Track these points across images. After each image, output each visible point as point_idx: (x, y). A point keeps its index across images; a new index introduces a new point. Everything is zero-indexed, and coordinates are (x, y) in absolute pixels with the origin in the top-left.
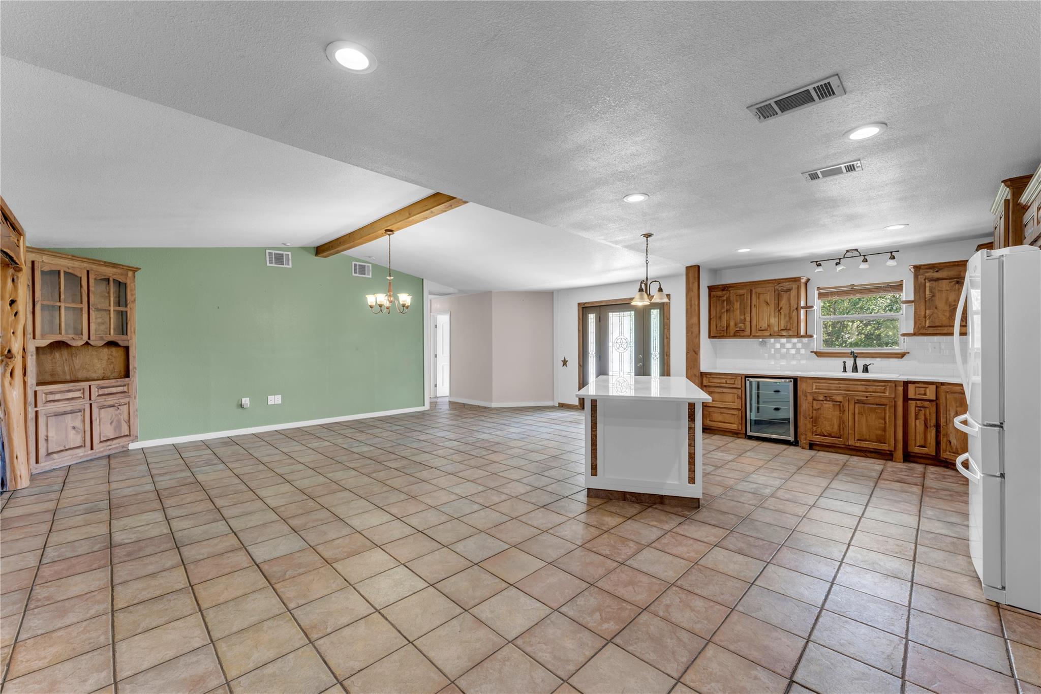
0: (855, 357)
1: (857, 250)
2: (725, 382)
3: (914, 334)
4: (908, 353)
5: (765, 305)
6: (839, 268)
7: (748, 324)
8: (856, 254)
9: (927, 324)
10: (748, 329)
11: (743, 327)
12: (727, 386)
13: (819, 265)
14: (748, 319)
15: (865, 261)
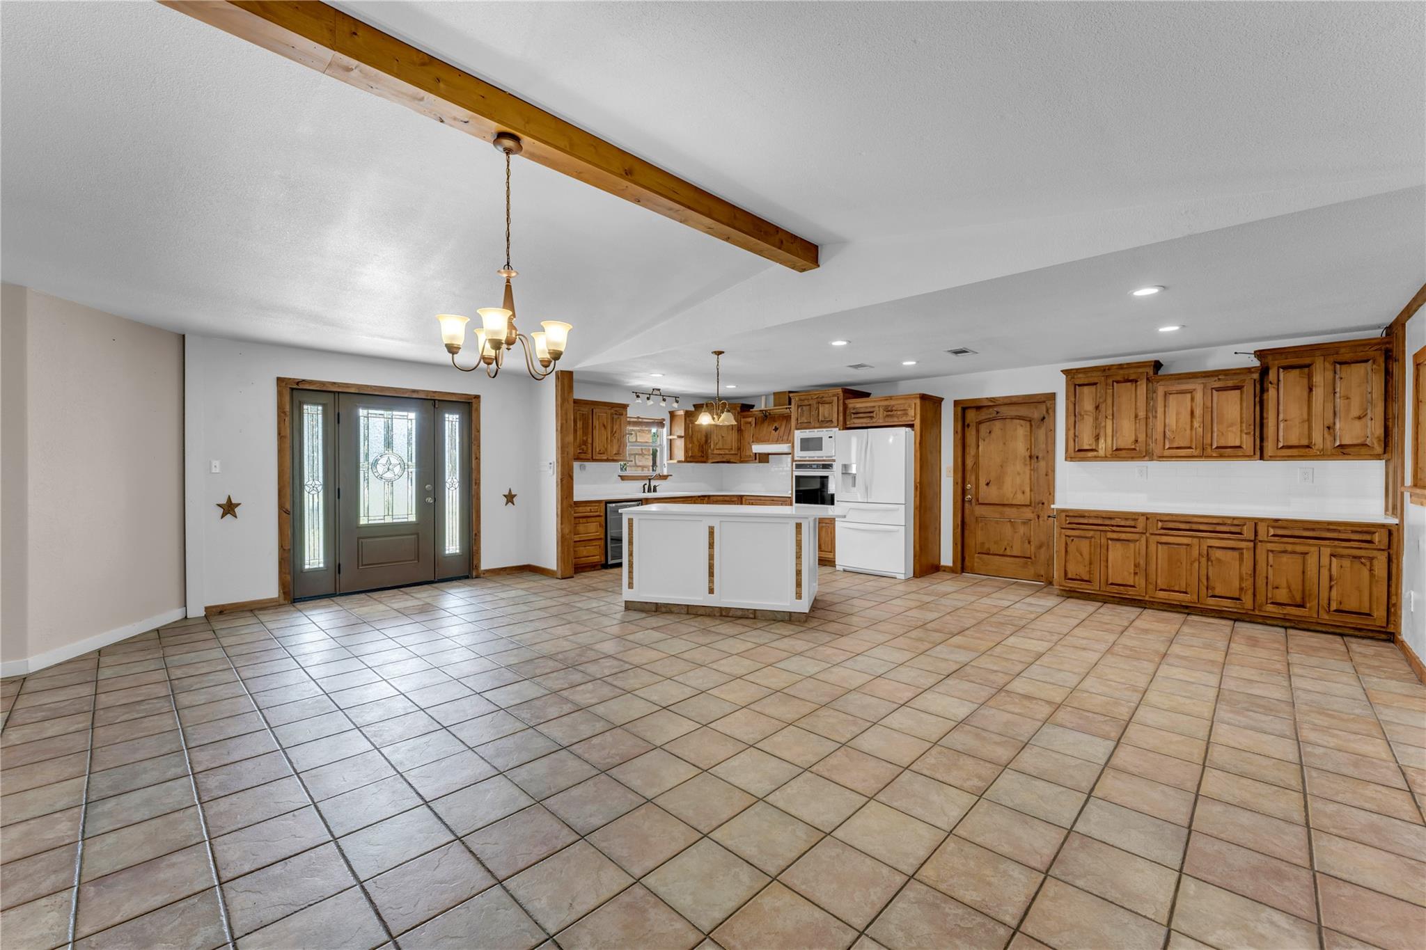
0: (650, 480)
1: (659, 390)
2: (589, 510)
3: (685, 462)
4: (671, 475)
5: (603, 428)
6: (650, 402)
7: (590, 445)
8: (658, 393)
9: (690, 455)
10: (590, 451)
11: (585, 449)
12: (591, 514)
13: (638, 396)
14: (590, 441)
15: (664, 400)
